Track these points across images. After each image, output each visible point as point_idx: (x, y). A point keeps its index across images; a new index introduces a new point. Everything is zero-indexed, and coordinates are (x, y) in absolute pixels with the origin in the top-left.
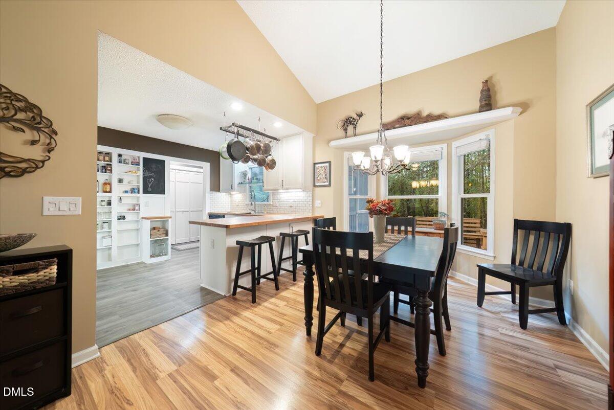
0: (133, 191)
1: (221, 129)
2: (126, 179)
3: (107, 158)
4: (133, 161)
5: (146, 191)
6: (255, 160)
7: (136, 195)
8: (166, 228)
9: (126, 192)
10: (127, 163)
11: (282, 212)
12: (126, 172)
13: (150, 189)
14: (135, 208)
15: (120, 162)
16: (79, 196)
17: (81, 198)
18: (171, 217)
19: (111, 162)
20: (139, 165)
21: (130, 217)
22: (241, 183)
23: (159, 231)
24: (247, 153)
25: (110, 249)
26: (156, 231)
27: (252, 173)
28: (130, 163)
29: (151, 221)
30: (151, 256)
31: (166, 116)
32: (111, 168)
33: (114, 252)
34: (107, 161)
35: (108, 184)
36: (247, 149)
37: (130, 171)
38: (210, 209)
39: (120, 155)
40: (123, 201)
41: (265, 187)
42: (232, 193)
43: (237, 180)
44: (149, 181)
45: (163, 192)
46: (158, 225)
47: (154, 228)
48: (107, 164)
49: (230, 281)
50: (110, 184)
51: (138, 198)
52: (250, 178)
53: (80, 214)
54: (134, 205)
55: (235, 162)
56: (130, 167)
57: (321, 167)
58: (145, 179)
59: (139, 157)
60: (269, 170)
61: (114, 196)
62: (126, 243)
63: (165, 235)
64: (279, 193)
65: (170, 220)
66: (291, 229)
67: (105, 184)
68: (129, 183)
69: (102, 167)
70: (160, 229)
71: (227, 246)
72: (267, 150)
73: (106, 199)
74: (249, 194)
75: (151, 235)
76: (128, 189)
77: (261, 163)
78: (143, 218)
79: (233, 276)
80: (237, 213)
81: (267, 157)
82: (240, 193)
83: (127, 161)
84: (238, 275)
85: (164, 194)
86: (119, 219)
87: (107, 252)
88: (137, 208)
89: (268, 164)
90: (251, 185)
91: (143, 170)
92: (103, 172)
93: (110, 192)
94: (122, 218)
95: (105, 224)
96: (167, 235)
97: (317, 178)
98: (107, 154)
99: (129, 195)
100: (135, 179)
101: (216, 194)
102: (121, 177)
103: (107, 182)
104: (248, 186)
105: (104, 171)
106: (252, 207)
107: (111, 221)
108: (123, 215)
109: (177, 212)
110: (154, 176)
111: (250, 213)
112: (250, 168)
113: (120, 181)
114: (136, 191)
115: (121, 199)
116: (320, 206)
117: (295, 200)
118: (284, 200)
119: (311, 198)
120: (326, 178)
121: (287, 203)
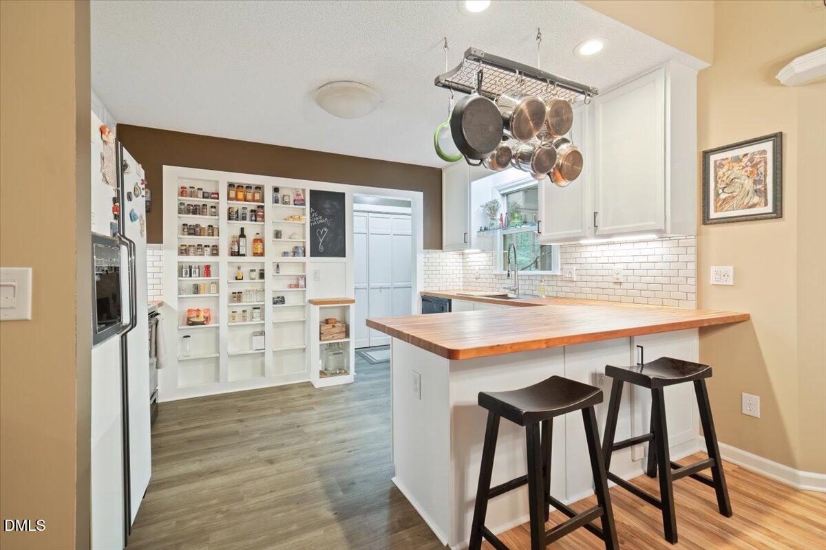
0: (295, 253)
1: (437, 82)
2: (286, 230)
3: (257, 196)
4: (296, 198)
5: (315, 253)
6: (525, 157)
7: (300, 259)
8: (347, 321)
9: (285, 254)
10: (286, 203)
11: (590, 296)
12: (286, 219)
13: (321, 248)
14: (299, 283)
15: (276, 201)
16: (28, 266)
17: (30, 270)
18: (353, 301)
19: (263, 202)
20: (304, 204)
21: (292, 299)
22: (485, 229)
23: (334, 327)
24: (505, 138)
25: (263, 354)
26: (329, 326)
27: (508, 203)
28: (292, 201)
29: (320, 308)
30: (323, 374)
31: (329, 86)
32: (263, 212)
33: (269, 359)
34: (258, 201)
35: (259, 240)
36: (506, 123)
37: (291, 217)
38: (422, 286)
39: (276, 190)
40: (283, 271)
41: (543, 233)
42: (466, 251)
43: (477, 221)
44: (319, 232)
45: (341, 253)
46: (335, 315)
47: (327, 322)
48: (259, 207)
49: (461, 507)
50: (262, 241)
51: (304, 264)
52: (504, 216)
53: (30, 318)
54: (298, 278)
55: (472, 161)
56: (291, 209)
57: (738, 160)
58: (313, 229)
59: (304, 190)
60: (563, 183)
61: (268, 262)
62: (286, 345)
63: (344, 335)
64: (581, 246)
65: (352, 306)
66: (637, 351)
67: (256, 241)
68: (290, 238)
69: (252, 211)
70: (336, 322)
71: (452, 403)
72: (561, 120)
73: (258, 268)
74: (502, 252)
75: (320, 334)
76: (289, 249)
77: (543, 163)
78: (310, 302)
79: (472, 491)
80: (476, 294)
81: (557, 145)
82: (483, 251)
83: (286, 199)
84: (486, 493)
85: (344, 256)
86: (275, 303)
87: (259, 360)
88: (301, 282)
89: (560, 168)
90: (507, 232)
91: (311, 214)
92: (252, 221)
93: (262, 254)
94: (279, 300)
95: (256, 310)
96: (347, 334)
97: (717, 195)
98: (259, 188)
99: (290, 259)
100: (300, 230)
101: (436, 255)
102: (279, 228)
103: (258, 237)
104: (499, 234)
105: (253, 218)
106: (510, 283)
107: (264, 305)
108: (280, 295)
109: (371, 288)
110: (328, 224)
111: (505, 296)
112: (503, 195)
113: (278, 235)
114: (301, 251)
115: (278, 266)
116: (731, 283)
117: (630, 266)
118: (594, 266)
119: (693, 258)
120: (762, 193)
121: (605, 272)
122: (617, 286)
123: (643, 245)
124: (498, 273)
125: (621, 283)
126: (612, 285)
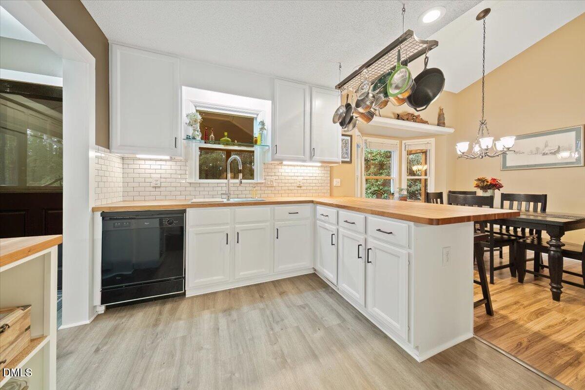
41: (277, 155)
64: (283, 165)
101: (104, 155)
104: (194, 146)
116: (339, 185)
117: (306, 178)
118: (287, 178)
119: (329, 175)
120: (347, 153)
121: (292, 181)
122: (300, 189)
123: (311, 168)
124: (193, 181)
125: (301, 187)
126: (296, 188)
